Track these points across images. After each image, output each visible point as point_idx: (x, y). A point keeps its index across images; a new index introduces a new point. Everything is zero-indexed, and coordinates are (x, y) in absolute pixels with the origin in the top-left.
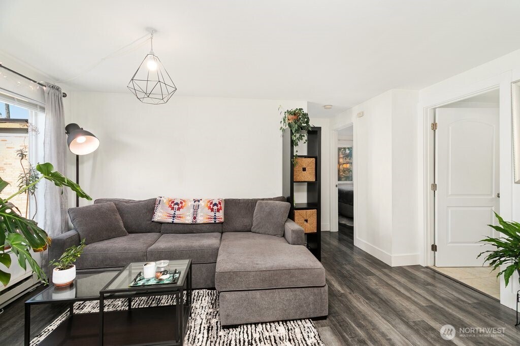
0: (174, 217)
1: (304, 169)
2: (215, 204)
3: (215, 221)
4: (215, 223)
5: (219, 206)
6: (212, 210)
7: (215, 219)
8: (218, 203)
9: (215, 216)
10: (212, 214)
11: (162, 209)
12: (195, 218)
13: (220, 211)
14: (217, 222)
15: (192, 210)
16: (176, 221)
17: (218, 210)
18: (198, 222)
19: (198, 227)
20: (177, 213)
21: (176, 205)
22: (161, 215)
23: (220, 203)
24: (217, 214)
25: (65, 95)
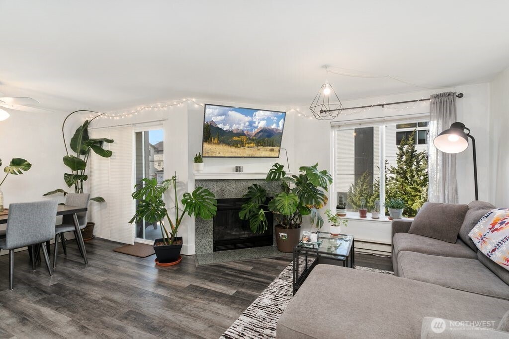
11: (484, 225)
16: (479, 245)
18: (492, 257)
21: (500, 224)
22: (475, 233)
25: (460, 96)
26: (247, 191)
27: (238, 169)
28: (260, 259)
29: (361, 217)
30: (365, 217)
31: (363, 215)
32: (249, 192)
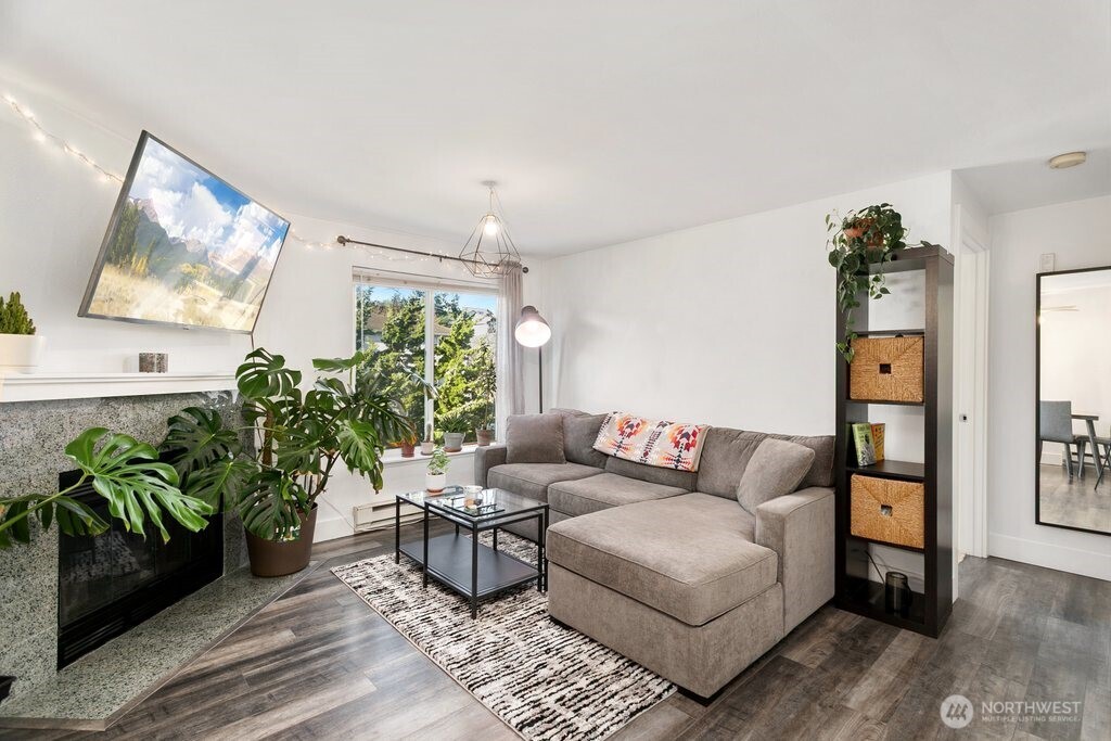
0: (619, 447)
1: (885, 369)
2: (687, 436)
3: (676, 466)
4: (676, 469)
5: (692, 438)
6: (677, 444)
7: (678, 461)
8: (691, 433)
9: (679, 456)
10: (675, 452)
11: (609, 432)
12: (646, 454)
13: (692, 449)
14: (680, 468)
15: (647, 440)
16: (620, 454)
17: (688, 447)
18: (649, 462)
19: (652, 471)
20: (627, 440)
21: (630, 428)
22: (604, 442)
23: (694, 434)
24: (684, 454)
25: (526, 270)
26: (166, 431)
27: (146, 363)
28: (262, 611)
29: (404, 455)
30: (411, 455)
31: (409, 453)
32: (172, 432)
